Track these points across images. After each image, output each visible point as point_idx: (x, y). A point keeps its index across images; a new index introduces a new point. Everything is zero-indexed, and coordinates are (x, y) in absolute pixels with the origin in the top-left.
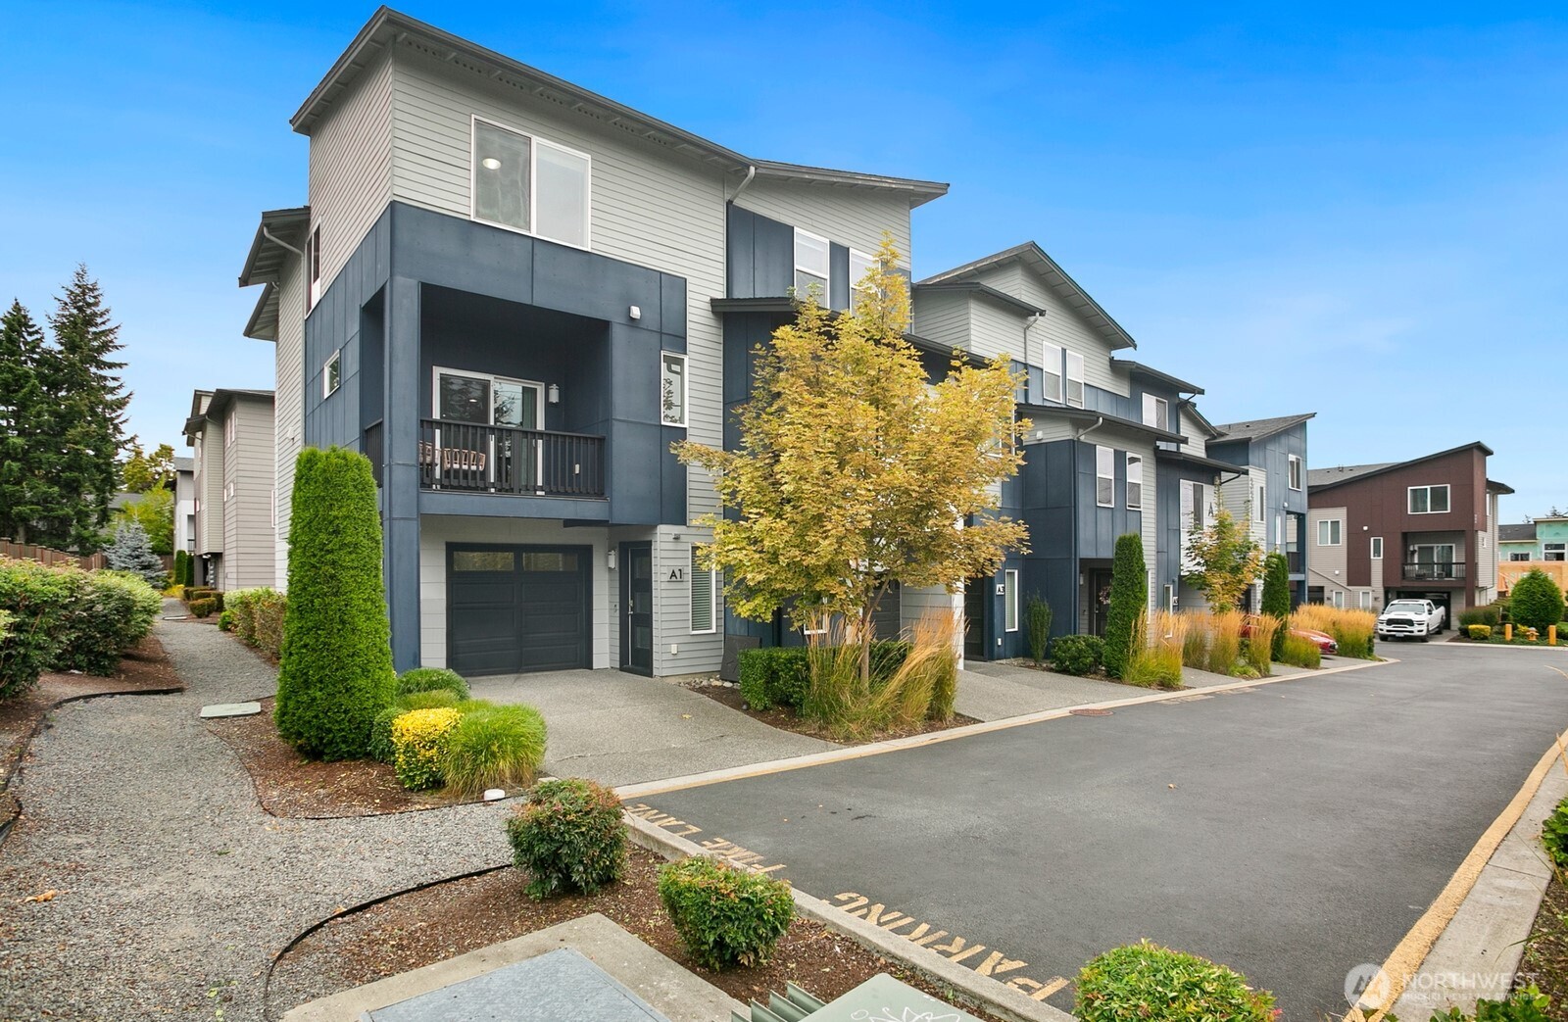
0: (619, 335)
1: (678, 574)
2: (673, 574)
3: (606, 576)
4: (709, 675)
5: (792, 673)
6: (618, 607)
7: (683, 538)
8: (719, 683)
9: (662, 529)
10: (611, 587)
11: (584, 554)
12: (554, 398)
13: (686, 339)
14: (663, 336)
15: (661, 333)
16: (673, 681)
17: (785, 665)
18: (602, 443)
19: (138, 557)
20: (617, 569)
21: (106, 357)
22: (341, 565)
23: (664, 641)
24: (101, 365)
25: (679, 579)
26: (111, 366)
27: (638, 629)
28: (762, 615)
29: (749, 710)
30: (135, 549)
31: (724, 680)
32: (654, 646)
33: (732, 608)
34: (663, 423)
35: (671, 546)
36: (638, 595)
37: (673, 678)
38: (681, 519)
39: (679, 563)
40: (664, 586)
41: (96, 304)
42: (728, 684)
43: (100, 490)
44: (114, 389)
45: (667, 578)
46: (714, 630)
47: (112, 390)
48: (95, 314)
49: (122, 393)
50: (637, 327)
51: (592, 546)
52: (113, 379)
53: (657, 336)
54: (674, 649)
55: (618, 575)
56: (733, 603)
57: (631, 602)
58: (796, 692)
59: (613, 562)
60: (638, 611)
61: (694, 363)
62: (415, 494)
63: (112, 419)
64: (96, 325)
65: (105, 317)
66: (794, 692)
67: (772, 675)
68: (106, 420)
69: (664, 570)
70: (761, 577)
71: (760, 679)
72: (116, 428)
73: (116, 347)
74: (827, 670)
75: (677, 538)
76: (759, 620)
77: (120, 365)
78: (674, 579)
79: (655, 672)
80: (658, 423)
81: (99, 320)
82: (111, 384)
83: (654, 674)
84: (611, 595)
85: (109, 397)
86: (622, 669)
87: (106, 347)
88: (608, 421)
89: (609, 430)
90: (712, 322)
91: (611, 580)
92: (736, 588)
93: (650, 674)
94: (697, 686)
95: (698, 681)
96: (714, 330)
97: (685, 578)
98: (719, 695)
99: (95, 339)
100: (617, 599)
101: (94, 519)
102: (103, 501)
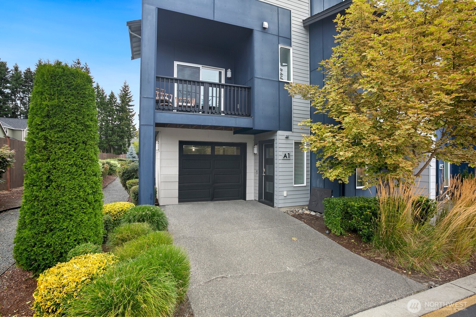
0: (257, 37)
1: (287, 156)
2: (285, 156)
3: (253, 157)
4: (302, 207)
5: (363, 217)
6: (258, 172)
7: (290, 138)
8: (308, 212)
9: (279, 133)
10: (255, 163)
11: (243, 147)
12: (229, 75)
13: (291, 39)
14: (280, 38)
15: (279, 36)
16: (284, 210)
17: (357, 210)
18: (250, 90)
19: (132, 155)
20: (258, 154)
21: (130, 104)
22: (51, 140)
23: (280, 190)
24: (129, 106)
25: (288, 158)
26: (131, 106)
27: (267, 183)
28: (343, 179)
29: (330, 234)
30: (131, 153)
31: (310, 210)
32: (275, 192)
33: (322, 174)
34: (280, 80)
35: (284, 142)
36: (267, 166)
37: (285, 208)
38: (289, 128)
39: (288, 150)
40: (280, 162)
41: (128, 90)
42: (313, 213)
43: (128, 138)
44: (132, 112)
45: (282, 157)
46: (305, 185)
47: (131, 112)
48: (128, 93)
49: (133, 113)
50: (267, 33)
51: (246, 143)
52: (132, 109)
53: (276, 38)
54: (285, 194)
55: (258, 157)
56: (322, 171)
57: (264, 170)
58: (365, 229)
59: (256, 151)
60: (267, 174)
61: (295, 51)
62: (153, 113)
63: (131, 119)
64: (128, 96)
65: (130, 93)
66: (363, 228)
67: (347, 215)
68: (130, 120)
69: (281, 153)
70: (350, 154)
71: (338, 217)
72: (132, 122)
73: (132, 101)
74: (393, 217)
75: (287, 138)
76: (340, 182)
77: (133, 106)
78: (285, 158)
79: (275, 205)
80: (278, 80)
81: (129, 94)
82: (131, 110)
83: (275, 206)
84: (255, 166)
85: (131, 114)
86: (259, 201)
87: (130, 101)
88: (252, 78)
89: (253, 84)
90: (304, 32)
91: (255, 159)
92: (324, 162)
93: (273, 206)
94: (297, 214)
95: (297, 210)
96: (304, 36)
97: (291, 158)
98: (310, 221)
99: (127, 99)
100: (258, 168)
101: (127, 145)
102: (129, 141)
